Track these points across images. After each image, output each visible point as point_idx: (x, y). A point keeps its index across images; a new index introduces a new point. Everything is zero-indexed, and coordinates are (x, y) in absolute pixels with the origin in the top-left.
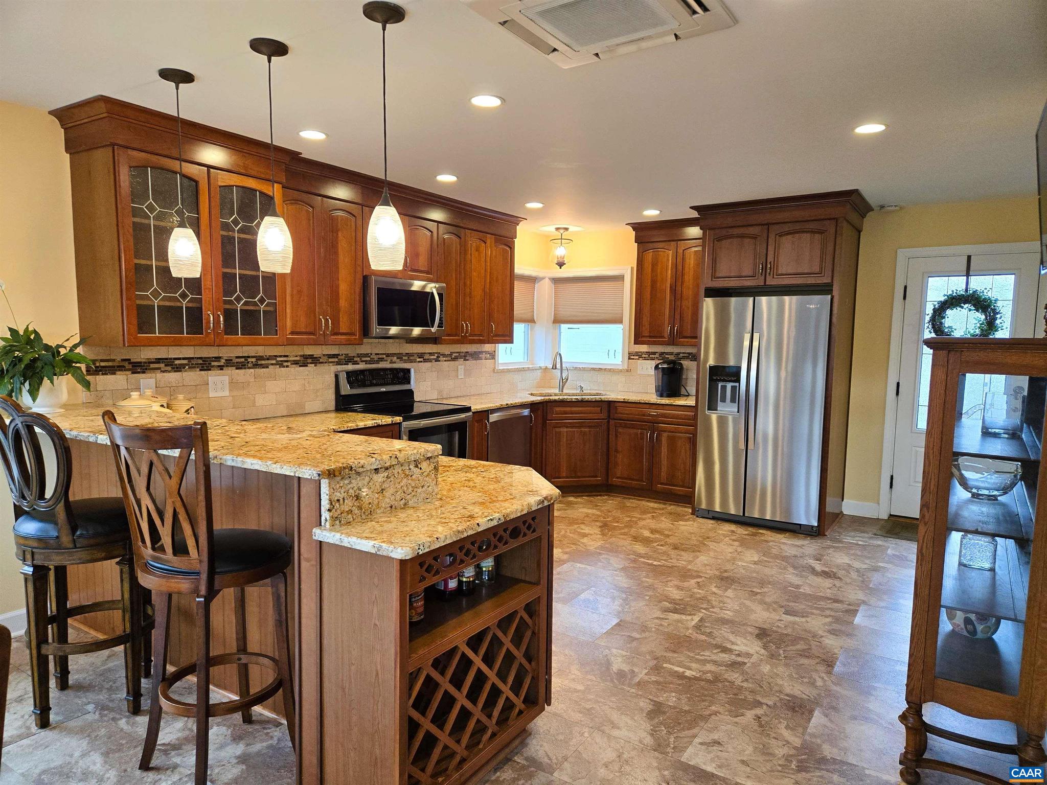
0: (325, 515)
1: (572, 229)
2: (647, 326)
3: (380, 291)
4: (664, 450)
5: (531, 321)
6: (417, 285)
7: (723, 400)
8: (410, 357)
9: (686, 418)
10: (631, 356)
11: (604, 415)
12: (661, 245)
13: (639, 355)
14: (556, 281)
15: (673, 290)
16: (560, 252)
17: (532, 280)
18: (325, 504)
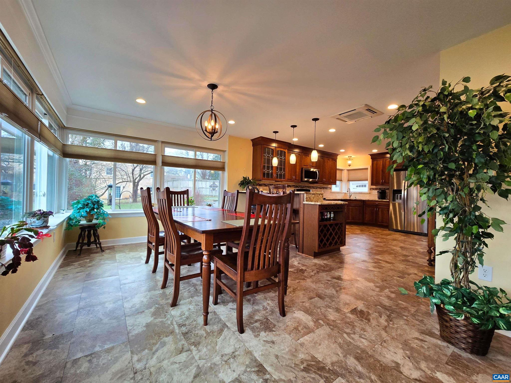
0: (305, 200)
1: (353, 156)
2: (375, 180)
3: (305, 171)
4: (380, 213)
5: (341, 180)
6: (312, 170)
7: (397, 199)
8: (310, 187)
9: (386, 204)
10: (370, 189)
11: (362, 204)
12: (379, 159)
13: (373, 189)
14: (348, 170)
15: (383, 171)
16: (349, 162)
17: (342, 170)
18: (305, 198)
